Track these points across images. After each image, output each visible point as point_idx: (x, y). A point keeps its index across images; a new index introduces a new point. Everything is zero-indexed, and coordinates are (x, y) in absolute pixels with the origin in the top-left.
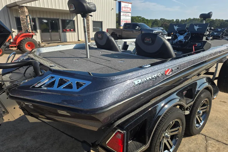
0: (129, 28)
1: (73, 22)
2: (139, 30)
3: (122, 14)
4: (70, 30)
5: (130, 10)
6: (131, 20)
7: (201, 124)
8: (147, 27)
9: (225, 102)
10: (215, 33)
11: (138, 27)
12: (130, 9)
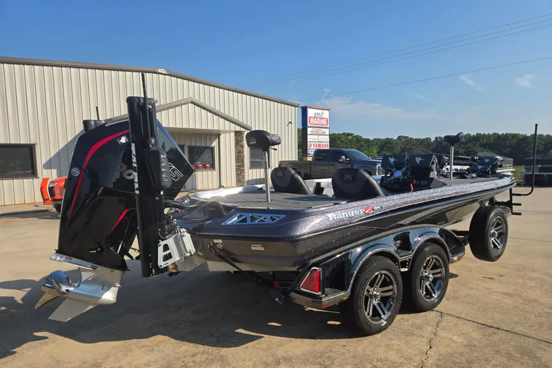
0: (325, 158)
1: (210, 150)
2: (348, 164)
3: (309, 130)
4: (205, 167)
5: (327, 123)
6: (330, 142)
7: (435, 296)
8: (363, 157)
9: (492, 279)
10: (480, 167)
11: (344, 157)
12: (327, 121)
